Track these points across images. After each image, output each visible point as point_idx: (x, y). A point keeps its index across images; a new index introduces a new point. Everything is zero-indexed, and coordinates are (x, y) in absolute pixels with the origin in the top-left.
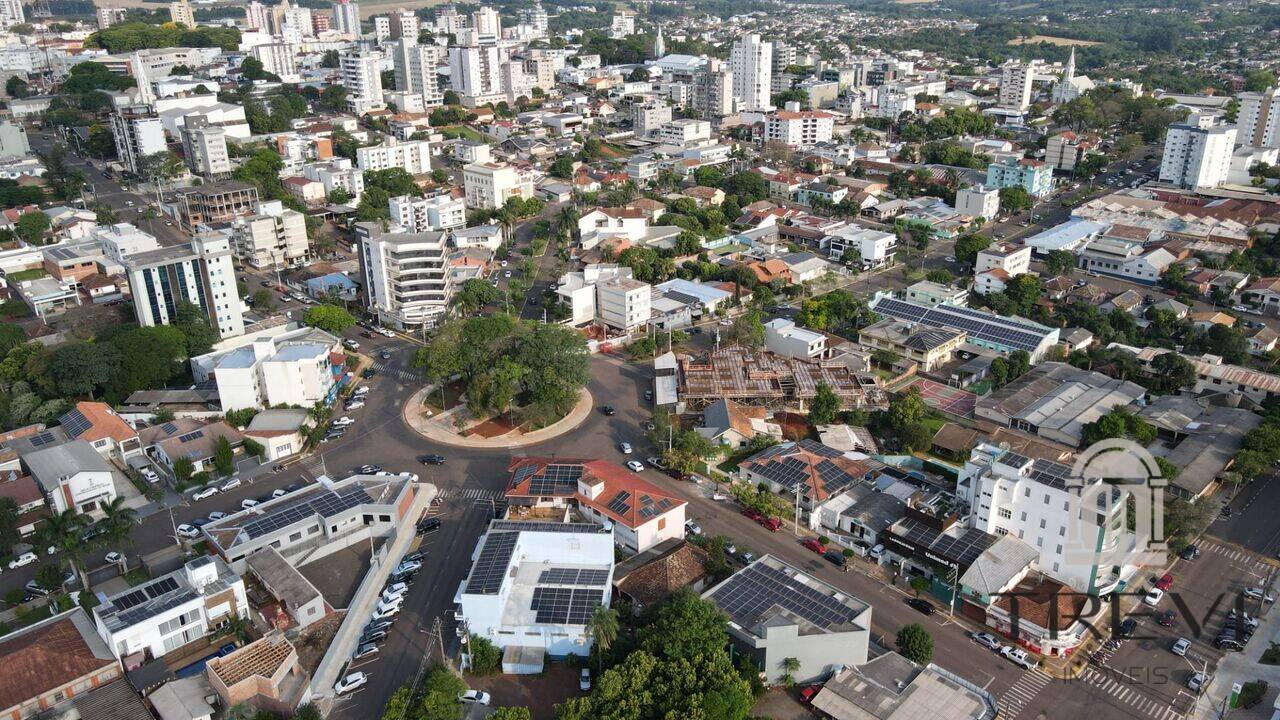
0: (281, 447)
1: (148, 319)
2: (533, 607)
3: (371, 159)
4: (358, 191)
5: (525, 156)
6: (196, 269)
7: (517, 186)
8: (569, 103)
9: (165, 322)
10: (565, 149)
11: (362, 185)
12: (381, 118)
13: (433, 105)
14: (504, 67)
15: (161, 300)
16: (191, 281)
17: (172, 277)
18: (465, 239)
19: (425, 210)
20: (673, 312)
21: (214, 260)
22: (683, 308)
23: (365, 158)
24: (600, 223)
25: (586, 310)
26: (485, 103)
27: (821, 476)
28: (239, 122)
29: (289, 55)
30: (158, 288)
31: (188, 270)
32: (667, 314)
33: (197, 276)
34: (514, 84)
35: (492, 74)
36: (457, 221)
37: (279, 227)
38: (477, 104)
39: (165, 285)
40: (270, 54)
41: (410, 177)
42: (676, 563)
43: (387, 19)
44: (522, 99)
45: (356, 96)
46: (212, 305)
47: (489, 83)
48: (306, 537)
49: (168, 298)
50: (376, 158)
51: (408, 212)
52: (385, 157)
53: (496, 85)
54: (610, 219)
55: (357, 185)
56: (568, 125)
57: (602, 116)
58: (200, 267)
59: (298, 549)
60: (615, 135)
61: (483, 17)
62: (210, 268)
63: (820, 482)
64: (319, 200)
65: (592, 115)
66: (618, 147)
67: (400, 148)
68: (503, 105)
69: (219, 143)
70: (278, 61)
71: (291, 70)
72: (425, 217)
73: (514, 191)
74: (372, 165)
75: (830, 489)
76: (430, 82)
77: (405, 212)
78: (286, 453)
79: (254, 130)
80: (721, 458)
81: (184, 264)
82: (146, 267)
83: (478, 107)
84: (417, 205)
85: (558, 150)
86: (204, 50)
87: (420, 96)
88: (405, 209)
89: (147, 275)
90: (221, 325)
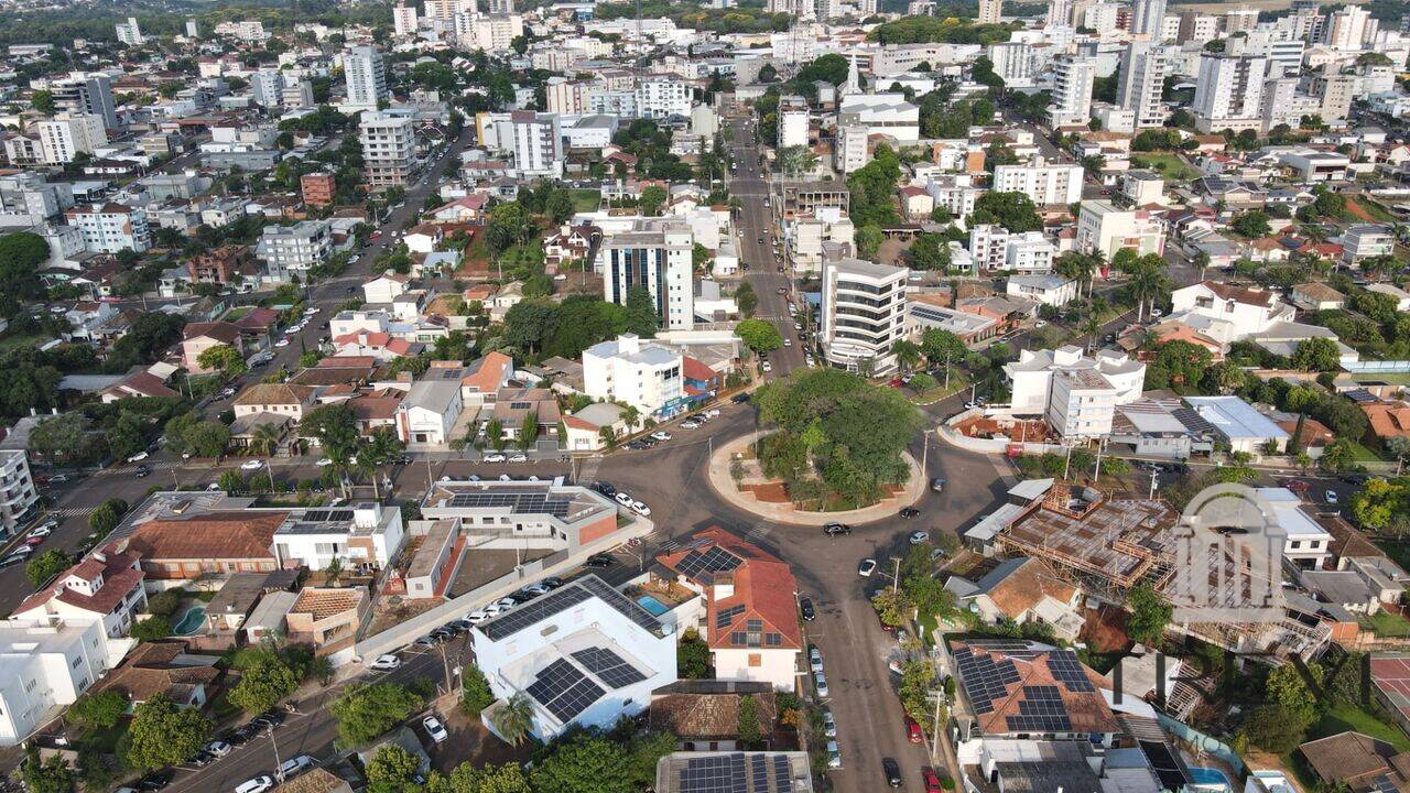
0: (582, 440)
1: (609, 297)
2: (538, 676)
3: (1006, 178)
4: (965, 211)
5: (1212, 201)
6: (658, 258)
7: (1136, 236)
8: (1352, 140)
9: (623, 303)
10: (1283, 199)
11: (972, 206)
12: (1073, 135)
13: (1150, 125)
14: (1269, 85)
15: (623, 281)
16: (652, 268)
17: (636, 261)
18: (1018, 286)
19: (1005, 245)
20: (1157, 435)
21: (674, 253)
22: (1178, 435)
23: (1000, 177)
24: (1202, 301)
25: (1032, 399)
26: (1222, 129)
27: (1022, 704)
28: (911, 124)
29: (1025, 57)
30: (622, 269)
31: (652, 257)
32: (1145, 435)
33: (658, 265)
34: (1277, 107)
35: (1248, 93)
36: (1040, 264)
37: (825, 234)
38: (1213, 129)
39: (628, 267)
40: (1005, 53)
41: (1029, 205)
42: (710, 707)
43: (1179, 19)
44: (1283, 128)
45: (1059, 107)
46: (666, 296)
47: (1241, 105)
48: (498, 524)
49: (629, 280)
50: (1012, 178)
51: (985, 243)
52: (1023, 178)
53: (1251, 106)
54: (1217, 299)
55: (966, 205)
56: (1320, 169)
57: (1391, 162)
58: (662, 257)
59: (483, 532)
60: (1392, 191)
61: (1344, 18)
62: (670, 259)
63: (1014, 710)
64: (923, 215)
65: (1378, 160)
66: (1381, 208)
67: (1045, 170)
68: (1249, 134)
69: (860, 142)
70: (1011, 62)
71: (1023, 73)
72: (1004, 253)
73: (1131, 241)
74: (1006, 186)
75: (1019, 725)
76: (1150, 97)
77: (980, 243)
78: (582, 447)
79: (924, 133)
80: (959, 626)
81: (649, 251)
82: (615, 247)
83: (1212, 133)
84: (997, 237)
85: (1270, 200)
86: (958, 46)
87: (1133, 113)
88: (982, 239)
89: (615, 254)
90: (671, 317)
